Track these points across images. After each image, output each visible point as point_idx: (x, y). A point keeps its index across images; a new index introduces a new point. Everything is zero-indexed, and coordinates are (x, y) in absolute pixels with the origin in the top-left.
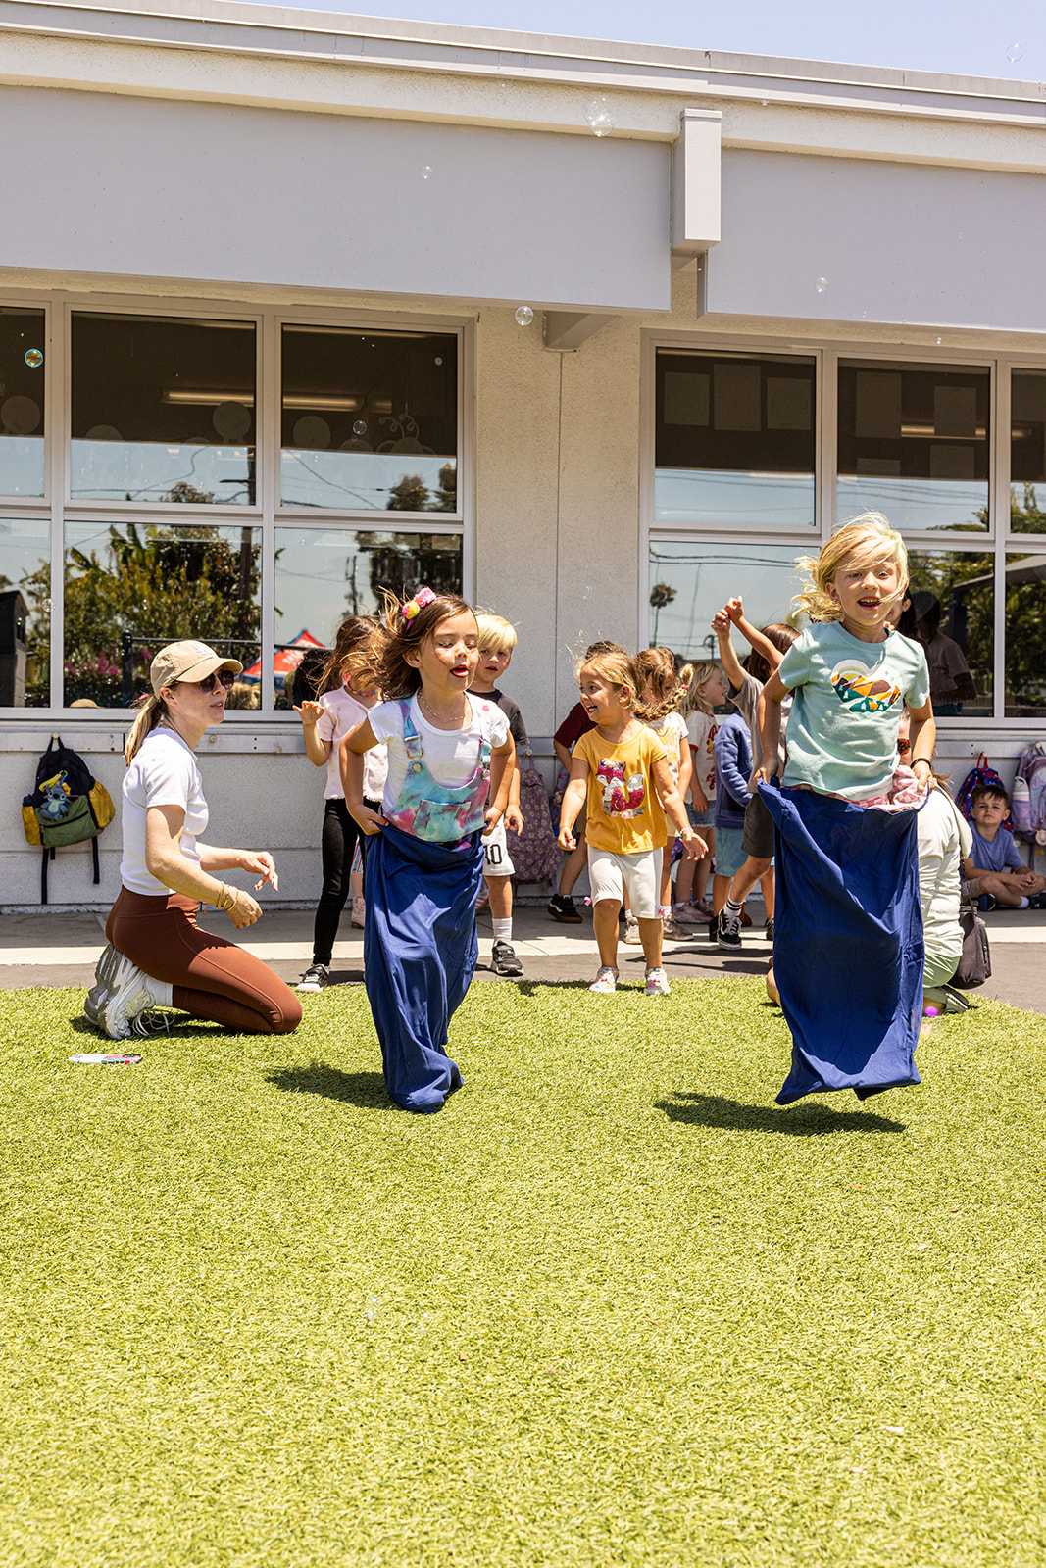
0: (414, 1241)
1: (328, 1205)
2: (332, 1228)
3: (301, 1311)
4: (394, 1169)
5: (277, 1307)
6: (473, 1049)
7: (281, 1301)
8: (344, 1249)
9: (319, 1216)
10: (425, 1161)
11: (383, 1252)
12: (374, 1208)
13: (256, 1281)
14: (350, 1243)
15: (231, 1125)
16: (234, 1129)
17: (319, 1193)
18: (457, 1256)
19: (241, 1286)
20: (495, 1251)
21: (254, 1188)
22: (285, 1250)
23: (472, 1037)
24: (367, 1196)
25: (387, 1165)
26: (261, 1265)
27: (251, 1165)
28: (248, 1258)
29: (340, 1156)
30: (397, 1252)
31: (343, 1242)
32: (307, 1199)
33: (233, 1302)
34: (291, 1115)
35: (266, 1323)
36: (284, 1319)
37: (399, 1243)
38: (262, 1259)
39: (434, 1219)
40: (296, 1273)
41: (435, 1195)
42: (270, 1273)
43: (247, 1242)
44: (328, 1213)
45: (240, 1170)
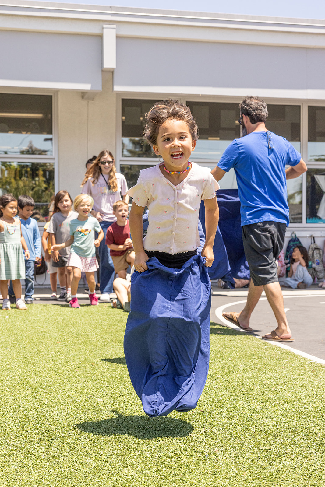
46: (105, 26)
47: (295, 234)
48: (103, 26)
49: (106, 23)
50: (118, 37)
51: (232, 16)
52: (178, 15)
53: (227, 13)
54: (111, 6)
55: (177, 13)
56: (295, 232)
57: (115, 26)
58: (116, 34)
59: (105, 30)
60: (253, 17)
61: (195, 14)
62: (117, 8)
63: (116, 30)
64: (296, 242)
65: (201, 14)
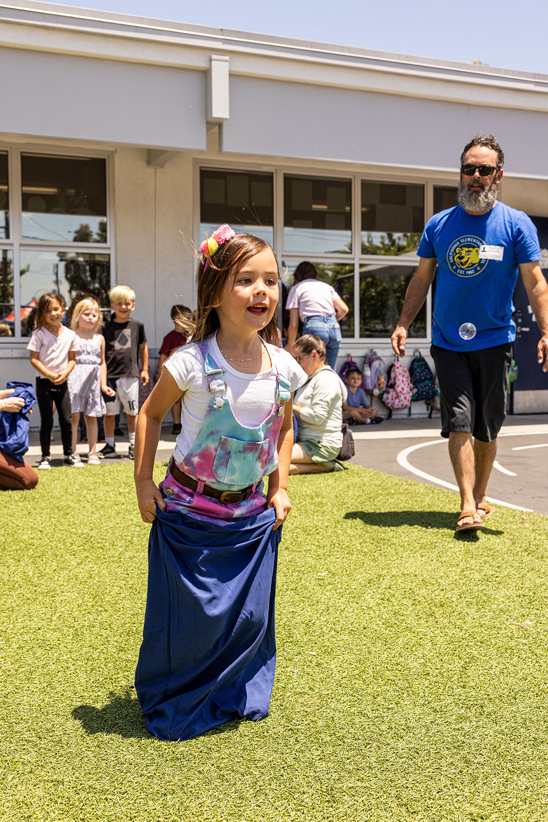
0: (95, 582)
1: (54, 567)
2: (57, 577)
3: (43, 615)
4: (85, 550)
5: (32, 614)
6: (120, 494)
7: (34, 611)
8: (62, 587)
9: (50, 572)
10: (99, 545)
11: (81, 587)
12: (76, 568)
13: (22, 603)
14: (65, 583)
15: (6, 532)
16: (8, 534)
17: (50, 562)
18: (115, 588)
19: (14, 605)
20: (133, 584)
21: (19, 561)
22: (35, 588)
23: (120, 489)
24: (73, 562)
25: (82, 548)
26: (23, 596)
27: (17, 551)
28: (17, 592)
29: (59, 545)
30: (87, 587)
31: (62, 583)
32: (44, 565)
33: (11, 613)
34: (36, 526)
35: (27, 621)
36: (35, 619)
37: (88, 583)
38: (24, 593)
39: (104, 571)
40: (40, 599)
41: (104, 560)
42: (28, 599)
43: (17, 585)
44: (54, 571)
45: (12, 553)
46: (214, 57)
47: (420, 353)
48: (211, 57)
49: (215, 52)
50: (232, 75)
51: (381, 54)
52: (311, 47)
53: (375, 50)
54: (222, 28)
55: (311, 44)
56: (420, 350)
57: (227, 58)
58: (230, 71)
59: (213, 63)
60: (407, 57)
61: (334, 47)
62: (231, 32)
63: (230, 65)
64: (421, 363)
65: (342, 48)
